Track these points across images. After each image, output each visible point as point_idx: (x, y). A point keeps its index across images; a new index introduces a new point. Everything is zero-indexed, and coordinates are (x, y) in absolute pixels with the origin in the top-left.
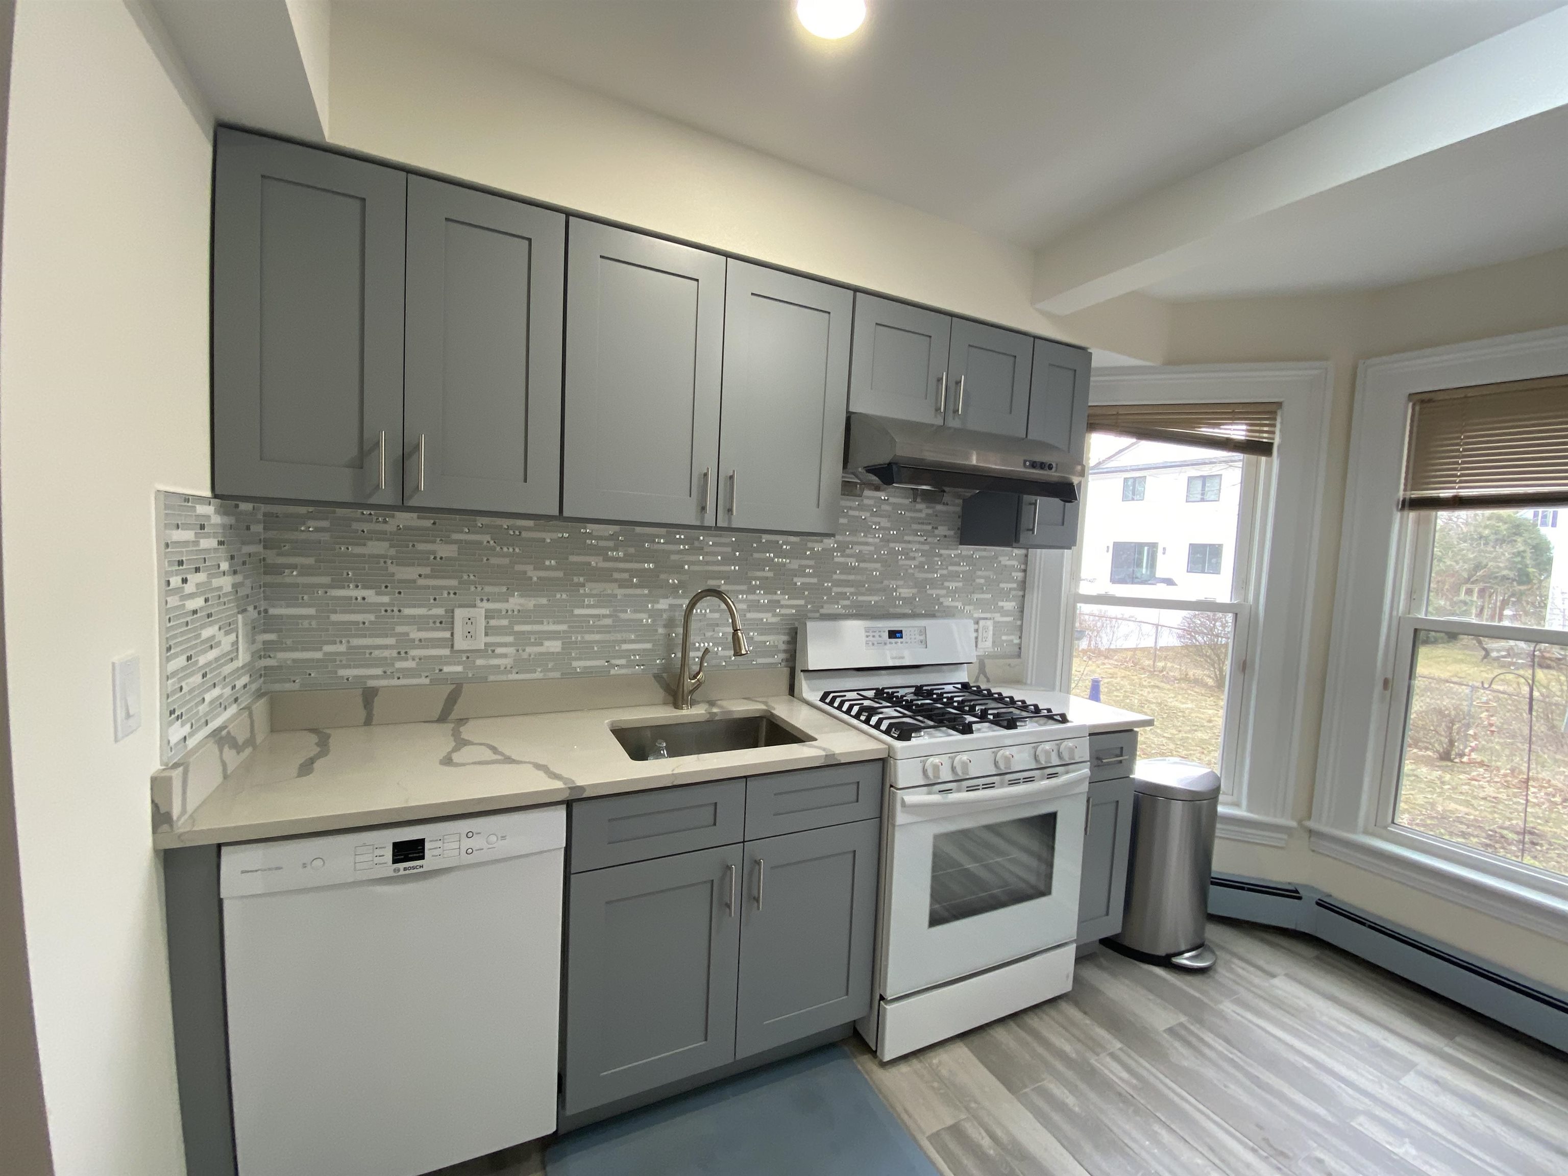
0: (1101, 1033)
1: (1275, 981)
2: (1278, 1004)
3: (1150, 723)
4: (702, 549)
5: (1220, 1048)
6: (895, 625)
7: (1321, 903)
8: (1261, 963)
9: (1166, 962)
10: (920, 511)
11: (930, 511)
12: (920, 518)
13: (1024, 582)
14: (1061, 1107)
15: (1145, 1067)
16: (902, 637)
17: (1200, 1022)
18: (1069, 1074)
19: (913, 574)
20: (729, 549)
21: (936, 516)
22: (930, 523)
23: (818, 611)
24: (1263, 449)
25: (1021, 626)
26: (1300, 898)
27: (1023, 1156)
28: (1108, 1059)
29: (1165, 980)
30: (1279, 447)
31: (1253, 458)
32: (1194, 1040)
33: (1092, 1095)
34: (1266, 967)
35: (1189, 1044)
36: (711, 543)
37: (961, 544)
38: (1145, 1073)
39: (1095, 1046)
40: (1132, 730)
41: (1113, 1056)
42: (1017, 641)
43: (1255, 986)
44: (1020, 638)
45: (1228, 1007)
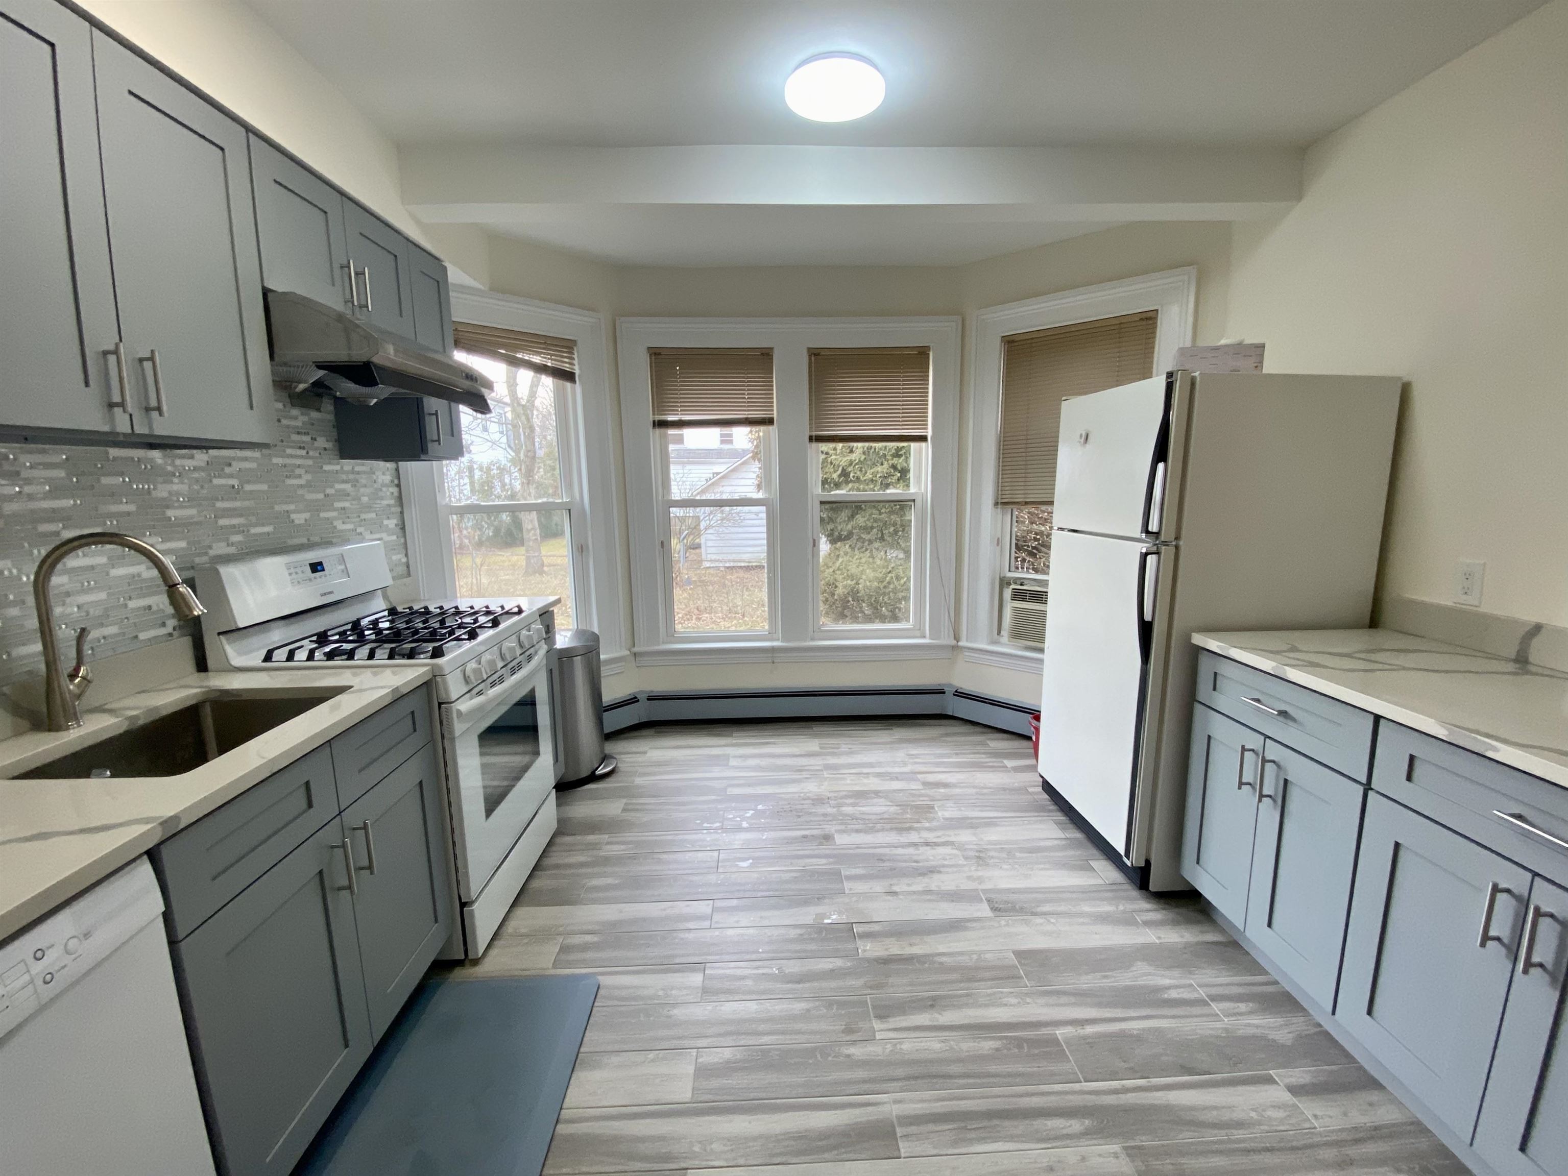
0: (591, 838)
1: (648, 754)
2: (659, 764)
3: (558, 601)
4: (18, 473)
5: (653, 801)
6: (313, 556)
7: (650, 699)
8: (634, 750)
9: (593, 778)
10: (296, 418)
11: (306, 419)
12: (297, 427)
13: (400, 498)
14: (607, 888)
15: (629, 836)
16: (323, 570)
17: (634, 796)
18: (596, 870)
19: (303, 495)
20: (61, 473)
21: (313, 424)
22: (308, 434)
23: (206, 554)
24: (569, 376)
25: (406, 543)
26: (638, 701)
27: (614, 924)
28: (609, 847)
29: (597, 789)
30: (579, 376)
31: (561, 382)
32: (638, 807)
33: (616, 869)
34: (639, 750)
35: (637, 810)
36: (28, 464)
37: (342, 457)
38: (630, 839)
39: (595, 846)
40: (547, 612)
41: (608, 843)
42: (404, 560)
43: (642, 763)
44: (406, 555)
45: (639, 781)
